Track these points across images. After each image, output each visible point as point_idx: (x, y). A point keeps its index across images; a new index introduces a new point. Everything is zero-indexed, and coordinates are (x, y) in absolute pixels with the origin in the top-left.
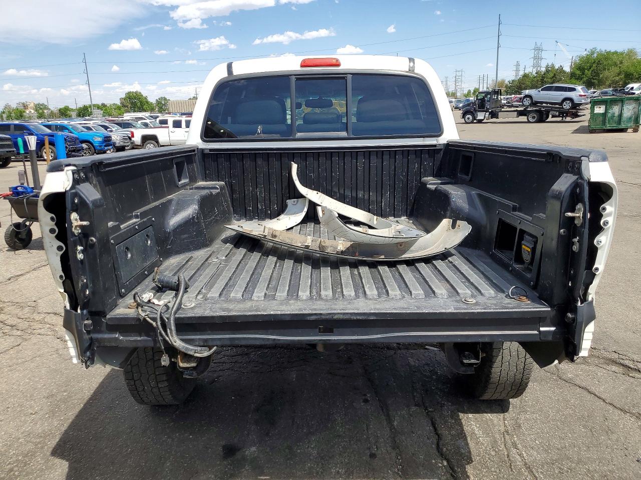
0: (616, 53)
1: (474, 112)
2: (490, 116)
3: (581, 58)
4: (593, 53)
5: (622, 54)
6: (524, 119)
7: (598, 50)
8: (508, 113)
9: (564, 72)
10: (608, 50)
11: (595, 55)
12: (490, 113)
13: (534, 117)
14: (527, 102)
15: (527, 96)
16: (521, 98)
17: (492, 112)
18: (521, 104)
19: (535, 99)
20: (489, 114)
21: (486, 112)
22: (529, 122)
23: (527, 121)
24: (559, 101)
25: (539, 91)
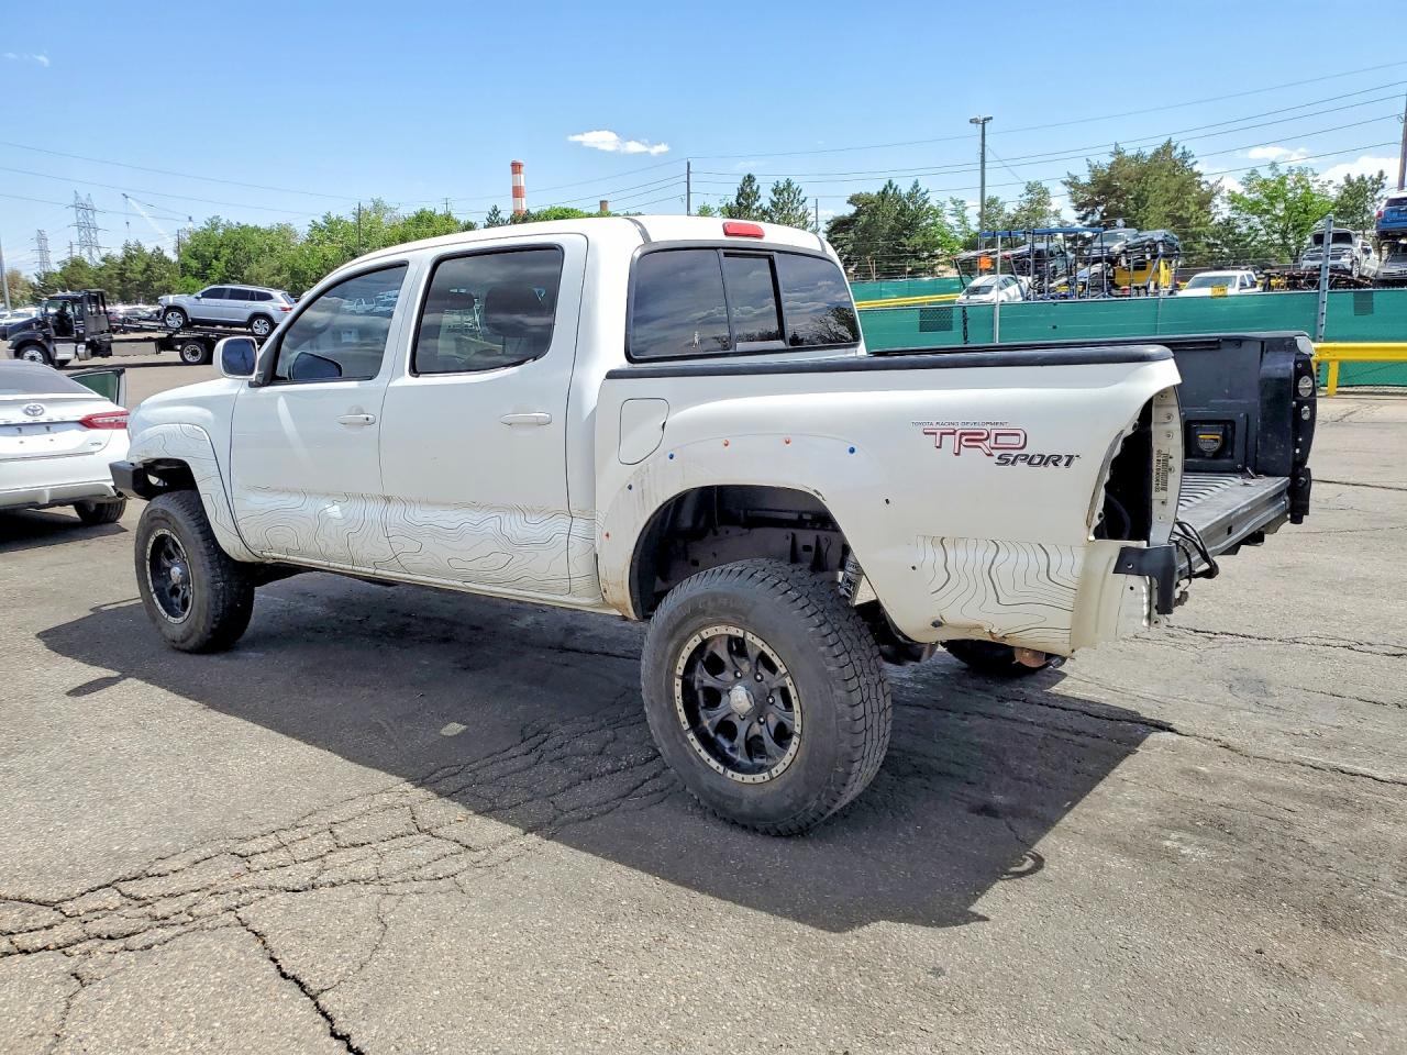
0: (256, 229)
1: (45, 343)
2: (90, 351)
3: (195, 236)
4: (215, 227)
5: (270, 232)
6: (174, 356)
7: (224, 222)
8: (133, 344)
9: (167, 261)
10: (243, 223)
11: (221, 231)
12: (90, 345)
13: (194, 353)
14: (174, 321)
15: (170, 308)
16: (158, 313)
17: (93, 341)
18: (164, 325)
19: (191, 315)
20: (86, 349)
21: (77, 341)
22: (186, 363)
23: (181, 360)
24: (245, 319)
25: (197, 298)
